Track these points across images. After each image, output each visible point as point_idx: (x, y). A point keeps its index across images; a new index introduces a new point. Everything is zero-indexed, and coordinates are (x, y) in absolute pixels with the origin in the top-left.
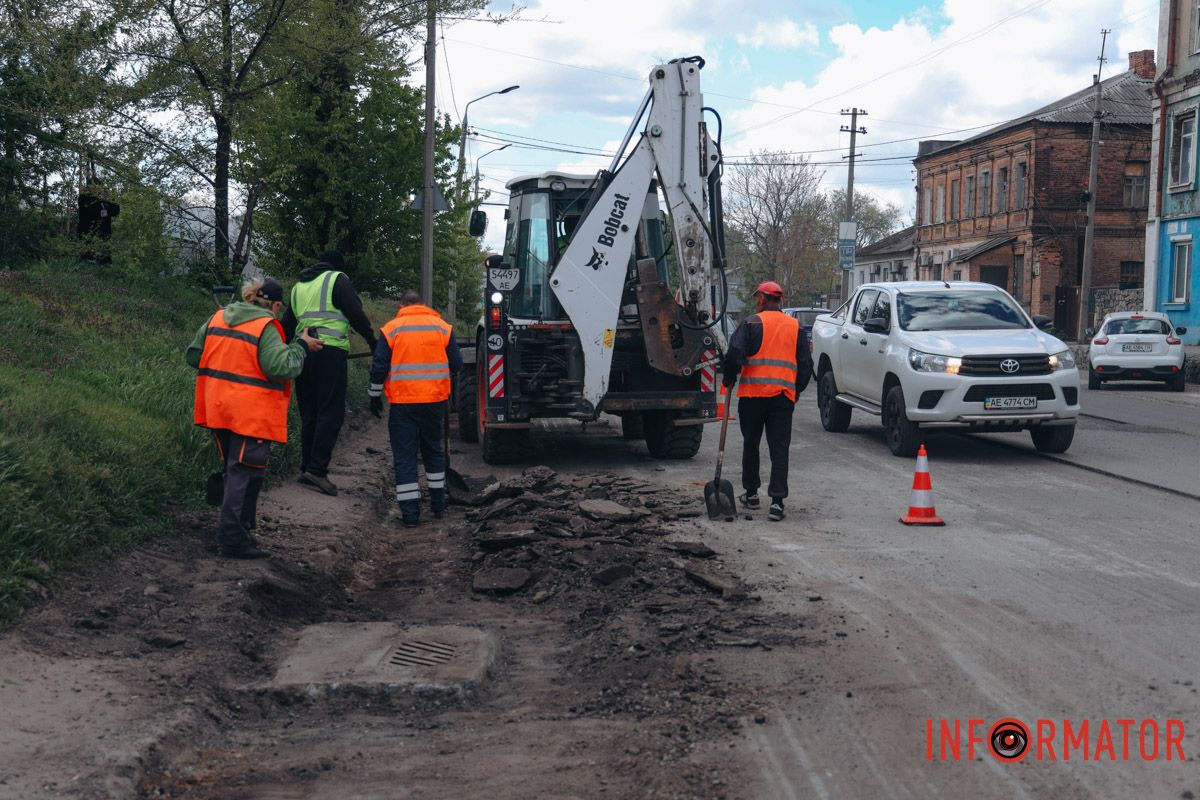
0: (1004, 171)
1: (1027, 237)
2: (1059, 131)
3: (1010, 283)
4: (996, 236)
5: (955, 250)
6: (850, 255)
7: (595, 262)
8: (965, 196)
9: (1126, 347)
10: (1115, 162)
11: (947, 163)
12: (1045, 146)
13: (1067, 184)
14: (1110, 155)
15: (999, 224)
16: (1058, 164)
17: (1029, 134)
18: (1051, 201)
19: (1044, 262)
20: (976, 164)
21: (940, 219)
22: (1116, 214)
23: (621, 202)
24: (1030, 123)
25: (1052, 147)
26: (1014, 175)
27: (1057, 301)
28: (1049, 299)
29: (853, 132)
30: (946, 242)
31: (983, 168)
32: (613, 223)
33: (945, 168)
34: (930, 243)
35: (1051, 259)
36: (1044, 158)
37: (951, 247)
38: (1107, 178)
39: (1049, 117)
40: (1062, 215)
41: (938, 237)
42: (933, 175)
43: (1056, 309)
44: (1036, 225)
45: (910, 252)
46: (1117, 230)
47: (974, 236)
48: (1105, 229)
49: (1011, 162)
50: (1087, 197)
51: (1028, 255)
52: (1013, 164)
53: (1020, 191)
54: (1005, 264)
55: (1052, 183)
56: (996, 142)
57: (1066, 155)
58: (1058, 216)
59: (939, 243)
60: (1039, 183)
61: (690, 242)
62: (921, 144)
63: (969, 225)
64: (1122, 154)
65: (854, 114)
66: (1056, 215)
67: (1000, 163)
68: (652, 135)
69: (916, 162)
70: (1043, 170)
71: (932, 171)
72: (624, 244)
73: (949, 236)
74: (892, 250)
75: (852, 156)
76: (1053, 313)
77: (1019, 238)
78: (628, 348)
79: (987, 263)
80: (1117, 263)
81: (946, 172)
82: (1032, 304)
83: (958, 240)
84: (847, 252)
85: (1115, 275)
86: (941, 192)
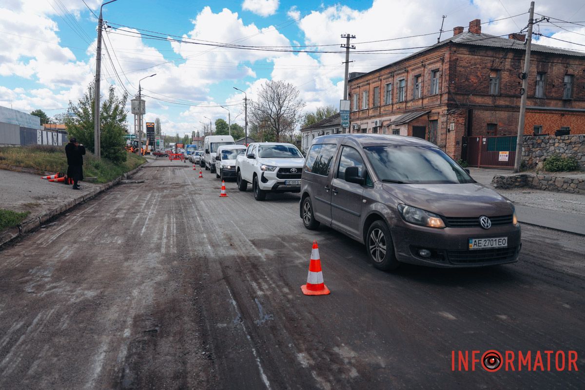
0: (418, 76)
1: (442, 109)
2: (461, 50)
3: (427, 136)
4: (413, 111)
5: (380, 121)
6: (346, 119)
8: (384, 94)
10: (486, 69)
11: (369, 80)
12: (454, 58)
13: (464, 80)
14: (484, 65)
16: (460, 69)
17: (443, 52)
18: (456, 90)
19: (457, 123)
20: (394, 77)
21: (365, 107)
22: (486, 98)
24: (447, 44)
25: (457, 59)
27: (462, 145)
28: (459, 144)
29: (348, 48)
30: (370, 118)
31: (399, 78)
33: (368, 82)
34: (359, 119)
35: (460, 122)
36: (454, 65)
38: (482, 78)
40: (461, 97)
42: (360, 87)
43: (462, 149)
44: (450, 102)
46: (487, 106)
47: (393, 113)
48: (481, 106)
49: (424, 70)
51: (442, 119)
52: (426, 72)
53: (439, 86)
54: (425, 125)
55: (457, 80)
56: (412, 62)
57: (464, 63)
58: (459, 98)
59: (365, 118)
60: (451, 79)
63: (388, 108)
64: (489, 65)
65: (348, 38)
66: (458, 97)
67: (414, 73)
70: (453, 71)
71: (359, 85)
73: (372, 115)
74: (331, 124)
75: (347, 62)
76: (460, 152)
77: (433, 111)
79: (416, 125)
80: (485, 124)
81: (369, 84)
82: (447, 146)
84: (345, 118)
85: (484, 131)
86: (365, 94)
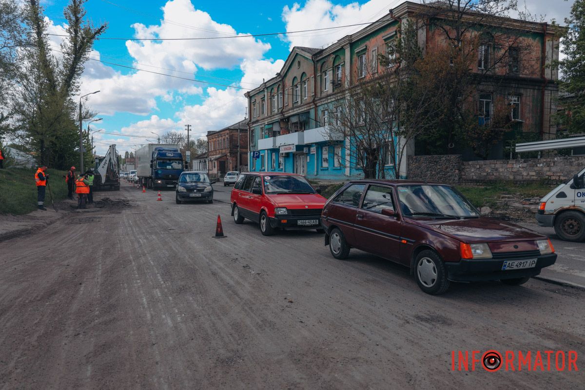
0: (224, 139)
1: (229, 154)
2: (234, 131)
3: (226, 165)
4: (223, 154)
6: (189, 159)
7: (103, 167)
8: (217, 144)
9: (230, 178)
12: (231, 134)
13: (235, 143)
15: (224, 151)
16: (234, 138)
17: (228, 131)
18: (232, 147)
19: (232, 160)
21: (212, 150)
22: (243, 149)
23: (106, 160)
24: (228, 129)
25: (233, 134)
26: (226, 140)
28: (234, 168)
29: (188, 130)
30: (214, 155)
31: (220, 138)
32: (105, 163)
33: (213, 137)
34: (211, 155)
35: (234, 159)
36: (231, 137)
37: (214, 157)
39: (232, 128)
41: (212, 154)
42: (211, 139)
44: (230, 152)
45: (207, 157)
46: (243, 153)
47: (219, 154)
49: (225, 137)
50: (238, 146)
51: (229, 158)
53: (227, 144)
54: (225, 160)
55: (233, 142)
56: (222, 133)
57: (236, 136)
59: (212, 155)
60: (230, 142)
61: (114, 165)
62: (208, 132)
63: (218, 151)
65: (188, 126)
66: (233, 150)
67: (223, 137)
68: (110, 153)
69: (207, 136)
70: (232, 140)
72: (106, 165)
73: (214, 153)
74: (203, 157)
75: (188, 136)
77: (227, 155)
78: (107, 177)
79: (221, 160)
81: (213, 139)
83: (216, 155)
86: (212, 143)
